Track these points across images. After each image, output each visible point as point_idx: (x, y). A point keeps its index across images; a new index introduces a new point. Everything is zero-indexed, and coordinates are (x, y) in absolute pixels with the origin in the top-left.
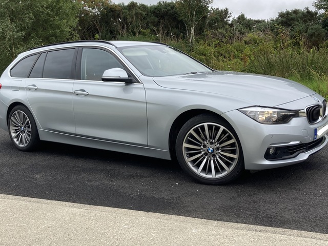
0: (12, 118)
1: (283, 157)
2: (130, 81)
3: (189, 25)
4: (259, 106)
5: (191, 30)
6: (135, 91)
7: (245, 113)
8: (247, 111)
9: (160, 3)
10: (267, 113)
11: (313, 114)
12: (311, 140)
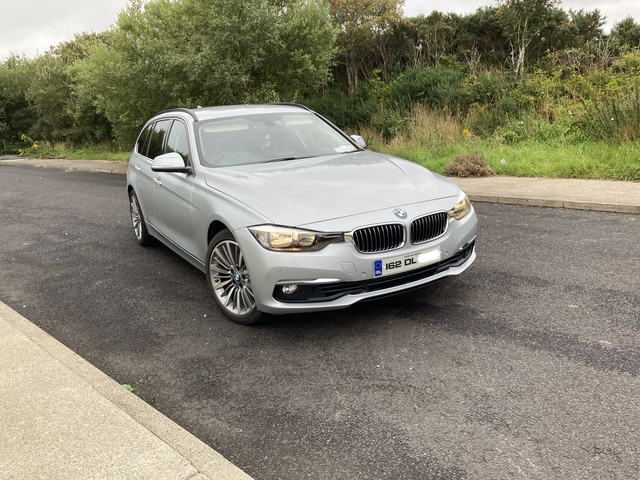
1: (310, 300)
2: (187, 171)
3: (517, 45)
5: (518, 53)
9: (479, 9)
12: (366, 277)
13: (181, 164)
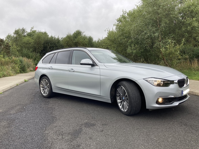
0: (42, 81)
1: (166, 104)
2: (93, 65)
4: (154, 78)
6: (95, 70)
7: (147, 81)
8: (148, 80)
10: (158, 81)
11: (181, 83)
12: (180, 96)
13: (91, 62)
